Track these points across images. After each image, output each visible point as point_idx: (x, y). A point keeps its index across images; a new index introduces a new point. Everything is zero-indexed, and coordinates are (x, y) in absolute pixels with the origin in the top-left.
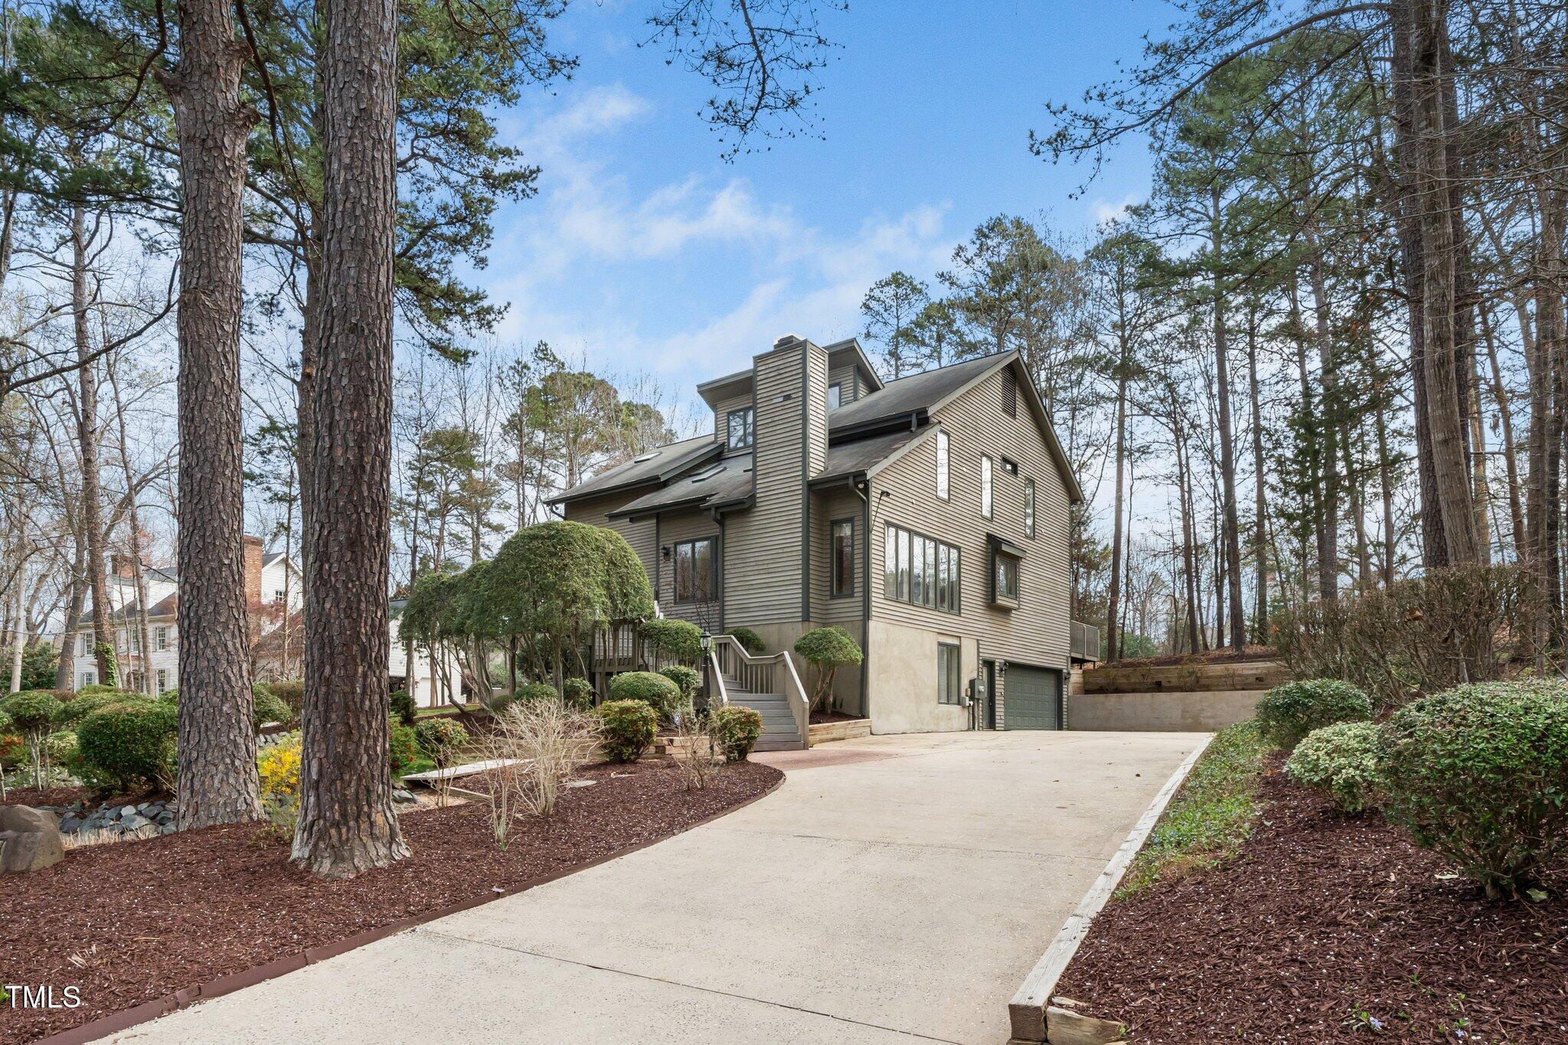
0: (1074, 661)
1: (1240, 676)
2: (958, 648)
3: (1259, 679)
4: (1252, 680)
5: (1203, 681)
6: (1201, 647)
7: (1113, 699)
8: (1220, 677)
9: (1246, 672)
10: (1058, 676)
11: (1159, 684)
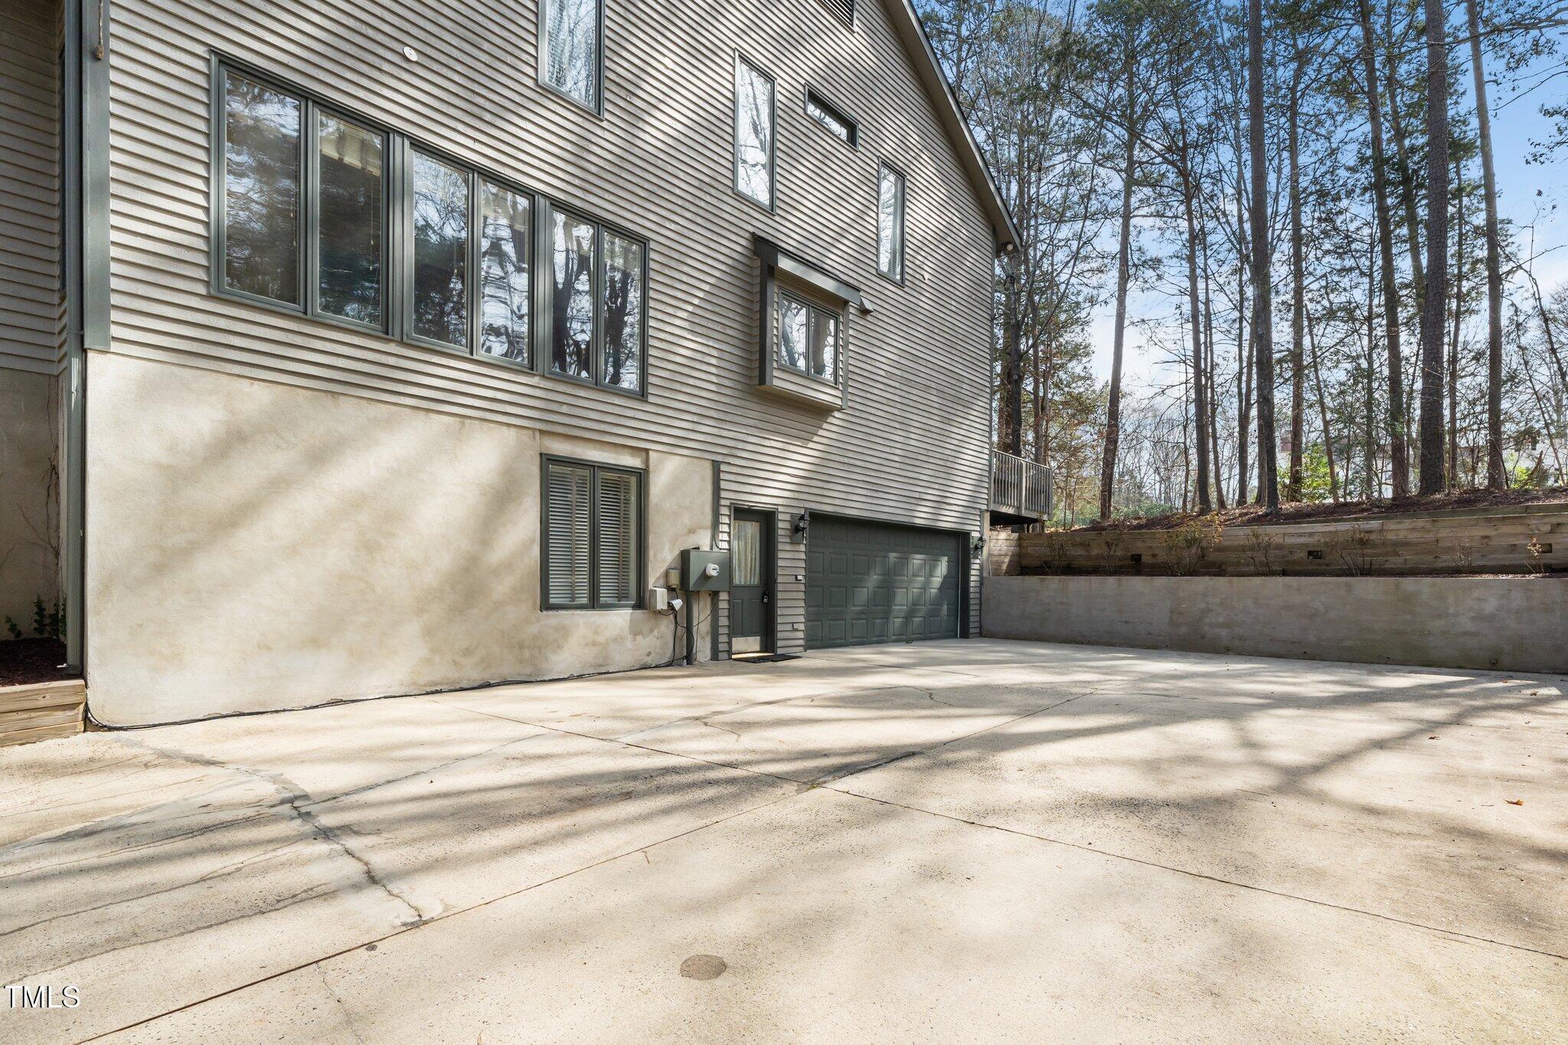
0: (998, 520)
1: (1279, 547)
2: (642, 476)
3: (1314, 554)
4: (1302, 555)
5: (1213, 556)
6: (1214, 506)
7: (1054, 582)
8: (1243, 549)
9: (1289, 541)
10: (960, 544)
11: (1137, 558)
